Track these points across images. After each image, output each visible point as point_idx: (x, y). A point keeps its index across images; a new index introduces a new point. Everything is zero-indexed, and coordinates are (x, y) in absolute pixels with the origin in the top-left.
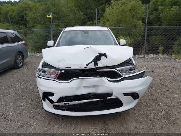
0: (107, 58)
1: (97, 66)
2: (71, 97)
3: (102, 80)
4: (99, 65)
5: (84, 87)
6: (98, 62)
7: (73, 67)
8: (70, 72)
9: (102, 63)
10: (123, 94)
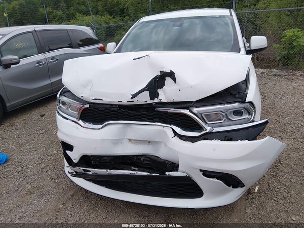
0: (175, 82)
1: (156, 100)
2: (105, 158)
3: (164, 131)
4: (160, 97)
5: (130, 140)
6: (159, 91)
7: (107, 100)
8: (100, 109)
9: (167, 94)
10: (201, 170)
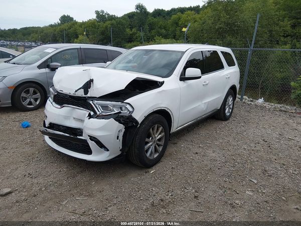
1: (87, 95)
5: (74, 118)
10: (89, 136)
